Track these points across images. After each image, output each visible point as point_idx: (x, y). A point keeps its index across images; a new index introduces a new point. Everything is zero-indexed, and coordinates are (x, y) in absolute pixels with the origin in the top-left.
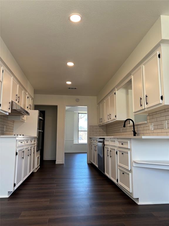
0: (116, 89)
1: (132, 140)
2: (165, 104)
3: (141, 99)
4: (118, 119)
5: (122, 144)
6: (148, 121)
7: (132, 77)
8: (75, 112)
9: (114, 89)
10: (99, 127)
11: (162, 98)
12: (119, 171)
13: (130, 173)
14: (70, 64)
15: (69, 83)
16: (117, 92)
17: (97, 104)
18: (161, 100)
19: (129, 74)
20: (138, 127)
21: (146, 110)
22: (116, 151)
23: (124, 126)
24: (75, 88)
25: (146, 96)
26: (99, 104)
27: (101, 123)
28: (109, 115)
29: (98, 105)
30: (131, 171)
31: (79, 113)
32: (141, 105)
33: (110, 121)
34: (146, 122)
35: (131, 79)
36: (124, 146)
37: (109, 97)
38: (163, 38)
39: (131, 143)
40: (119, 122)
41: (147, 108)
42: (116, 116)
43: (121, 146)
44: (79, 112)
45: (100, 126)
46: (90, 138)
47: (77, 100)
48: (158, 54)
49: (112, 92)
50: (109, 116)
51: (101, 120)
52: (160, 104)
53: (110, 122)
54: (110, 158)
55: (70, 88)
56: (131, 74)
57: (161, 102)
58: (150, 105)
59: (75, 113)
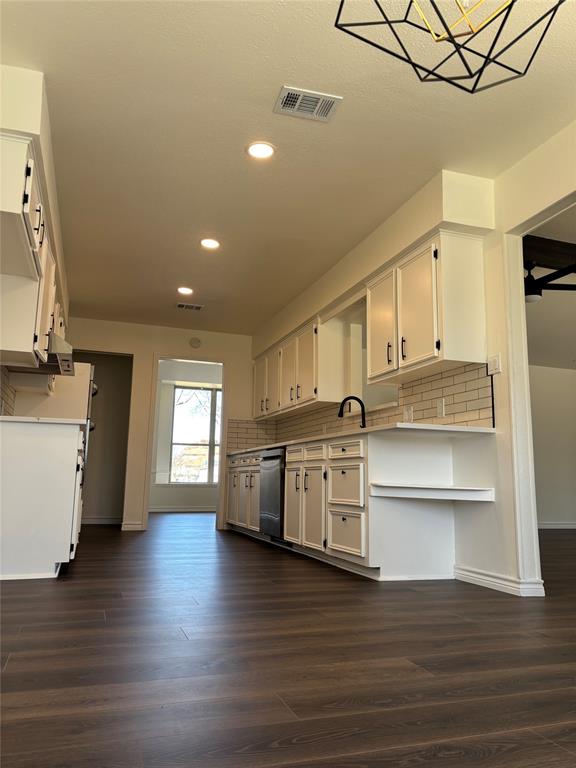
0: (319, 320)
1: (369, 437)
2: (445, 358)
3: (389, 346)
4: (322, 397)
5: (343, 450)
6: (401, 402)
7: (369, 293)
8: (164, 381)
9: (313, 319)
10: (255, 426)
11: (438, 345)
12: (330, 517)
13: (363, 514)
14: (210, 244)
15: (185, 291)
16: (320, 327)
17: (255, 359)
18: (436, 350)
19: (361, 285)
20: (374, 417)
21: (400, 372)
22: (323, 471)
23: (341, 414)
24: (198, 308)
25: (403, 341)
26: (258, 358)
27: (265, 413)
28: (295, 388)
29: (254, 362)
30: (363, 508)
31: (176, 387)
32: (389, 361)
33: (297, 404)
34: (395, 404)
35: (365, 297)
36: (349, 453)
37: (297, 339)
38: (445, 220)
39: (366, 444)
40: (326, 407)
41: (404, 368)
42: (316, 391)
43: (340, 454)
44: (178, 383)
45: (258, 423)
46: (229, 456)
47: (195, 343)
48: (433, 249)
49: (308, 326)
50: (294, 392)
51: (264, 403)
52: (435, 357)
53: (297, 407)
54: (304, 494)
55: (183, 305)
56: (365, 286)
57: (436, 355)
58: (410, 361)
59: (164, 384)
